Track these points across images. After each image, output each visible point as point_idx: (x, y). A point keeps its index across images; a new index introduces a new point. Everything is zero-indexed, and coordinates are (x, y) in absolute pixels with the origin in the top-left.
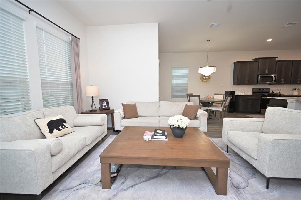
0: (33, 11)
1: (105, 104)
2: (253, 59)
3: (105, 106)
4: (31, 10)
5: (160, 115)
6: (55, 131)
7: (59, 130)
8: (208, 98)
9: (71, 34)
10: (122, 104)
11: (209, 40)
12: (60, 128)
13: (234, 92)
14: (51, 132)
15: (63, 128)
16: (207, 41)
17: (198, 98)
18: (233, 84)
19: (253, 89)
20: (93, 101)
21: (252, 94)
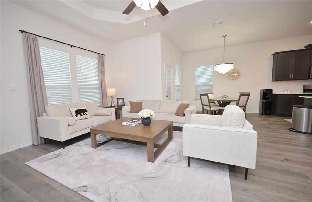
0: (73, 46)
1: (121, 102)
2: (304, 47)
3: (121, 103)
4: (72, 46)
5: (160, 112)
6: (79, 115)
7: (81, 115)
8: (225, 98)
9: (98, 53)
10: (130, 102)
11: (226, 36)
12: (82, 114)
13: (271, 91)
14: (76, 116)
15: (84, 114)
16: (223, 36)
17: (207, 97)
18: (272, 81)
19: (304, 86)
20: (112, 99)
21: (302, 92)
